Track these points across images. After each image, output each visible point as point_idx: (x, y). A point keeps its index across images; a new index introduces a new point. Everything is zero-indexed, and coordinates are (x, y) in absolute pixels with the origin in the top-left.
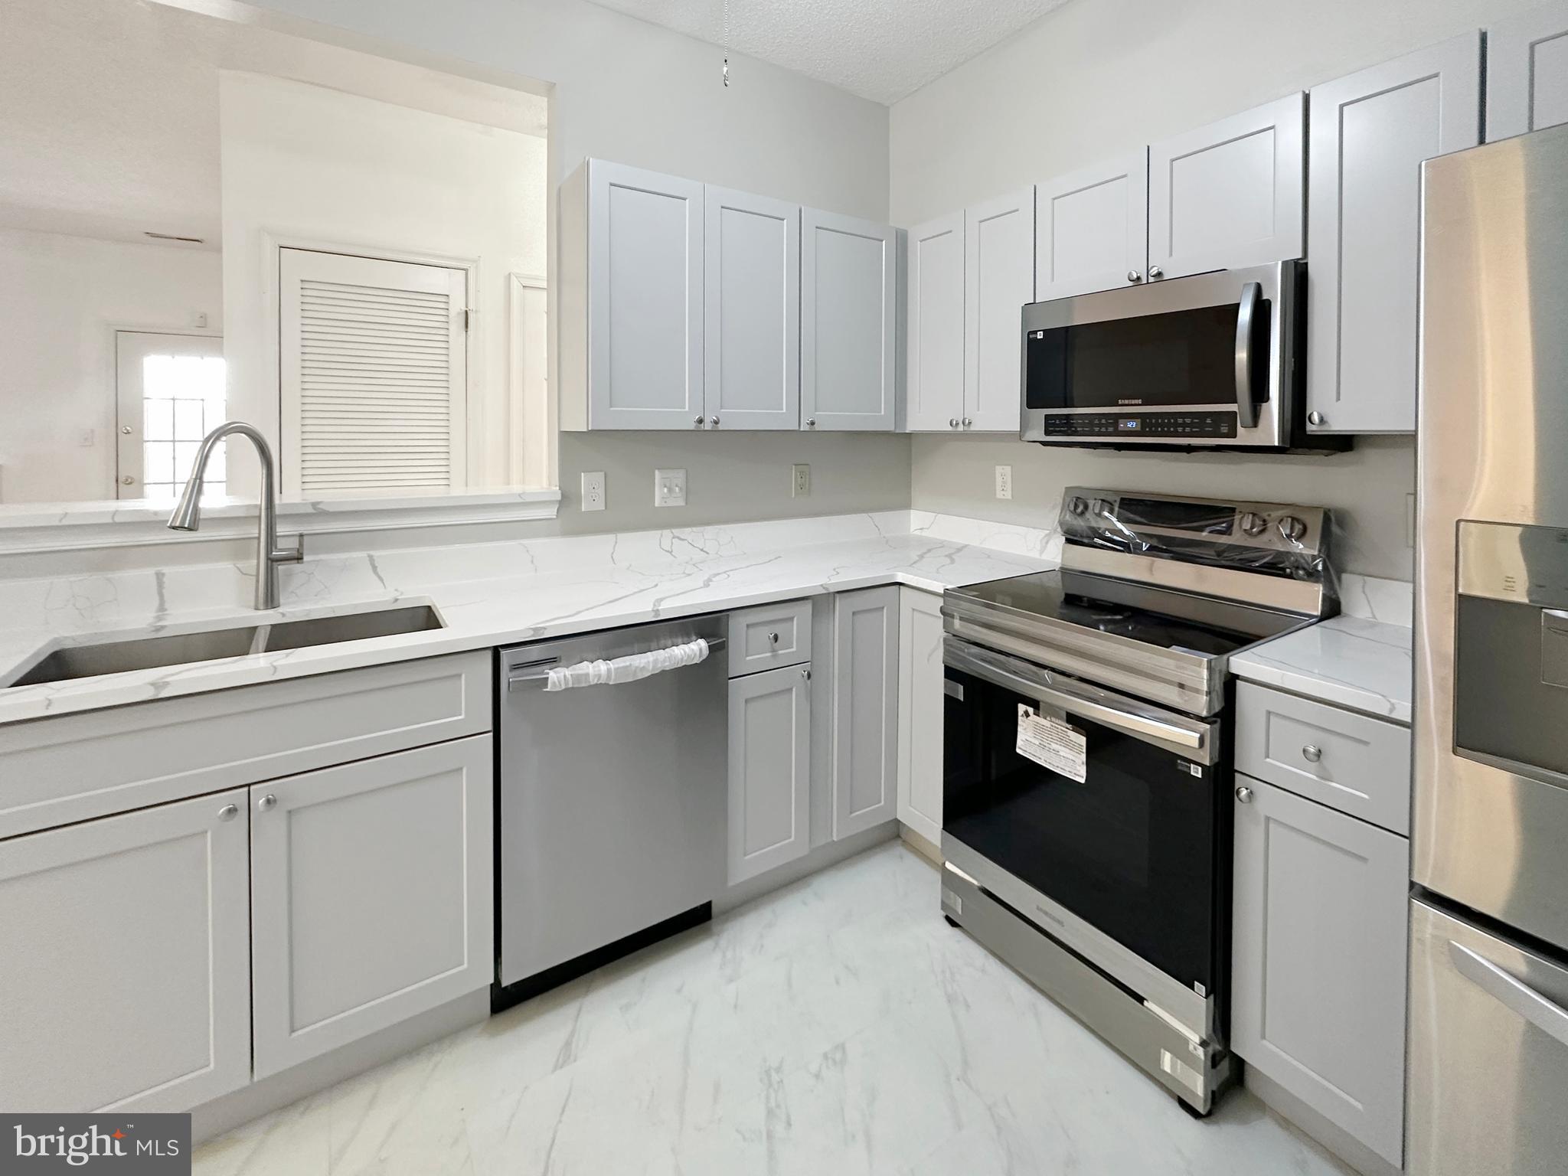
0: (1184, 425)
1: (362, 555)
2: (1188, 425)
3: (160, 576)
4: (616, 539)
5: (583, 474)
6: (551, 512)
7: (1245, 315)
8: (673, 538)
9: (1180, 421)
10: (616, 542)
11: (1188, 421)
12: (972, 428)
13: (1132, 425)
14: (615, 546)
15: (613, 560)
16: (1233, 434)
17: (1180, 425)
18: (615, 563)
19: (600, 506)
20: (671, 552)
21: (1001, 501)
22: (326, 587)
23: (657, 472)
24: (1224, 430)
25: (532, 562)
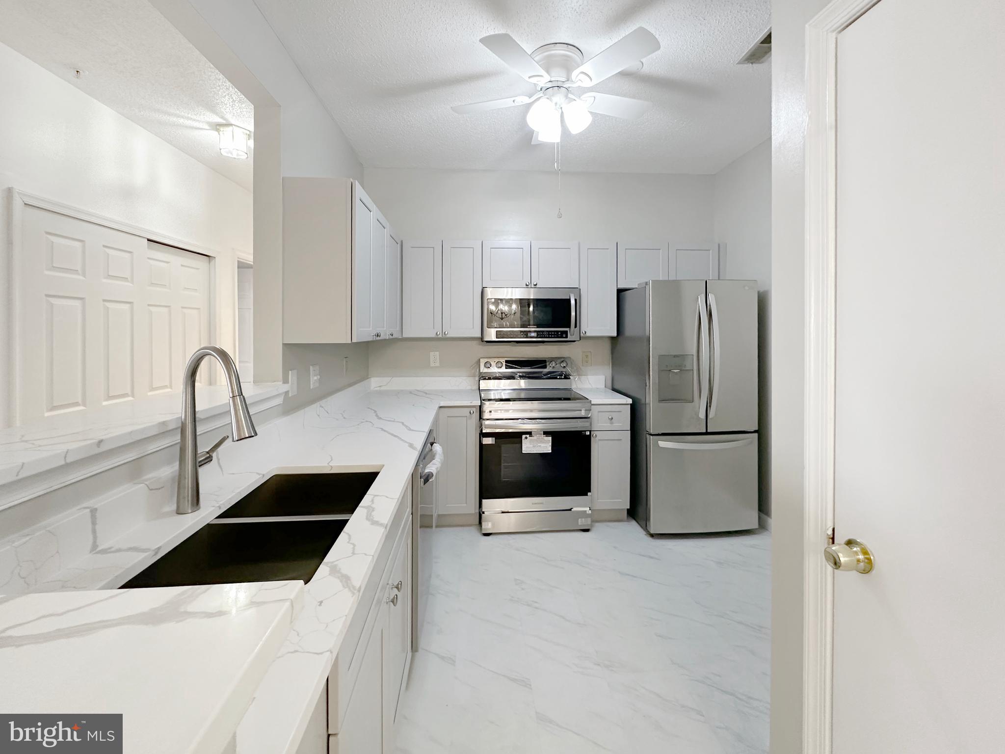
0: (552, 335)
2: (553, 335)
5: (290, 372)
7: (573, 302)
9: (550, 333)
11: (553, 333)
12: (447, 336)
13: (533, 334)
16: (567, 337)
17: (550, 335)
21: (432, 367)
23: (311, 367)
24: (564, 336)
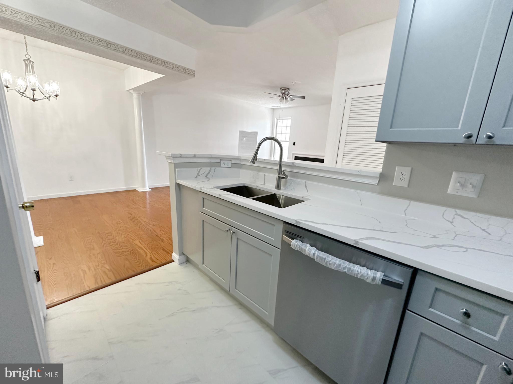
1: (304, 181)
3: (265, 175)
4: (410, 203)
5: (397, 167)
6: (376, 182)
8: (456, 215)
10: (409, 205)
14: (408, 206)
15: (405, 213)
18: (406, 215)
19: (405, 184)
20: (451, 223)
22: (294, 188)
25: (360, 201)
